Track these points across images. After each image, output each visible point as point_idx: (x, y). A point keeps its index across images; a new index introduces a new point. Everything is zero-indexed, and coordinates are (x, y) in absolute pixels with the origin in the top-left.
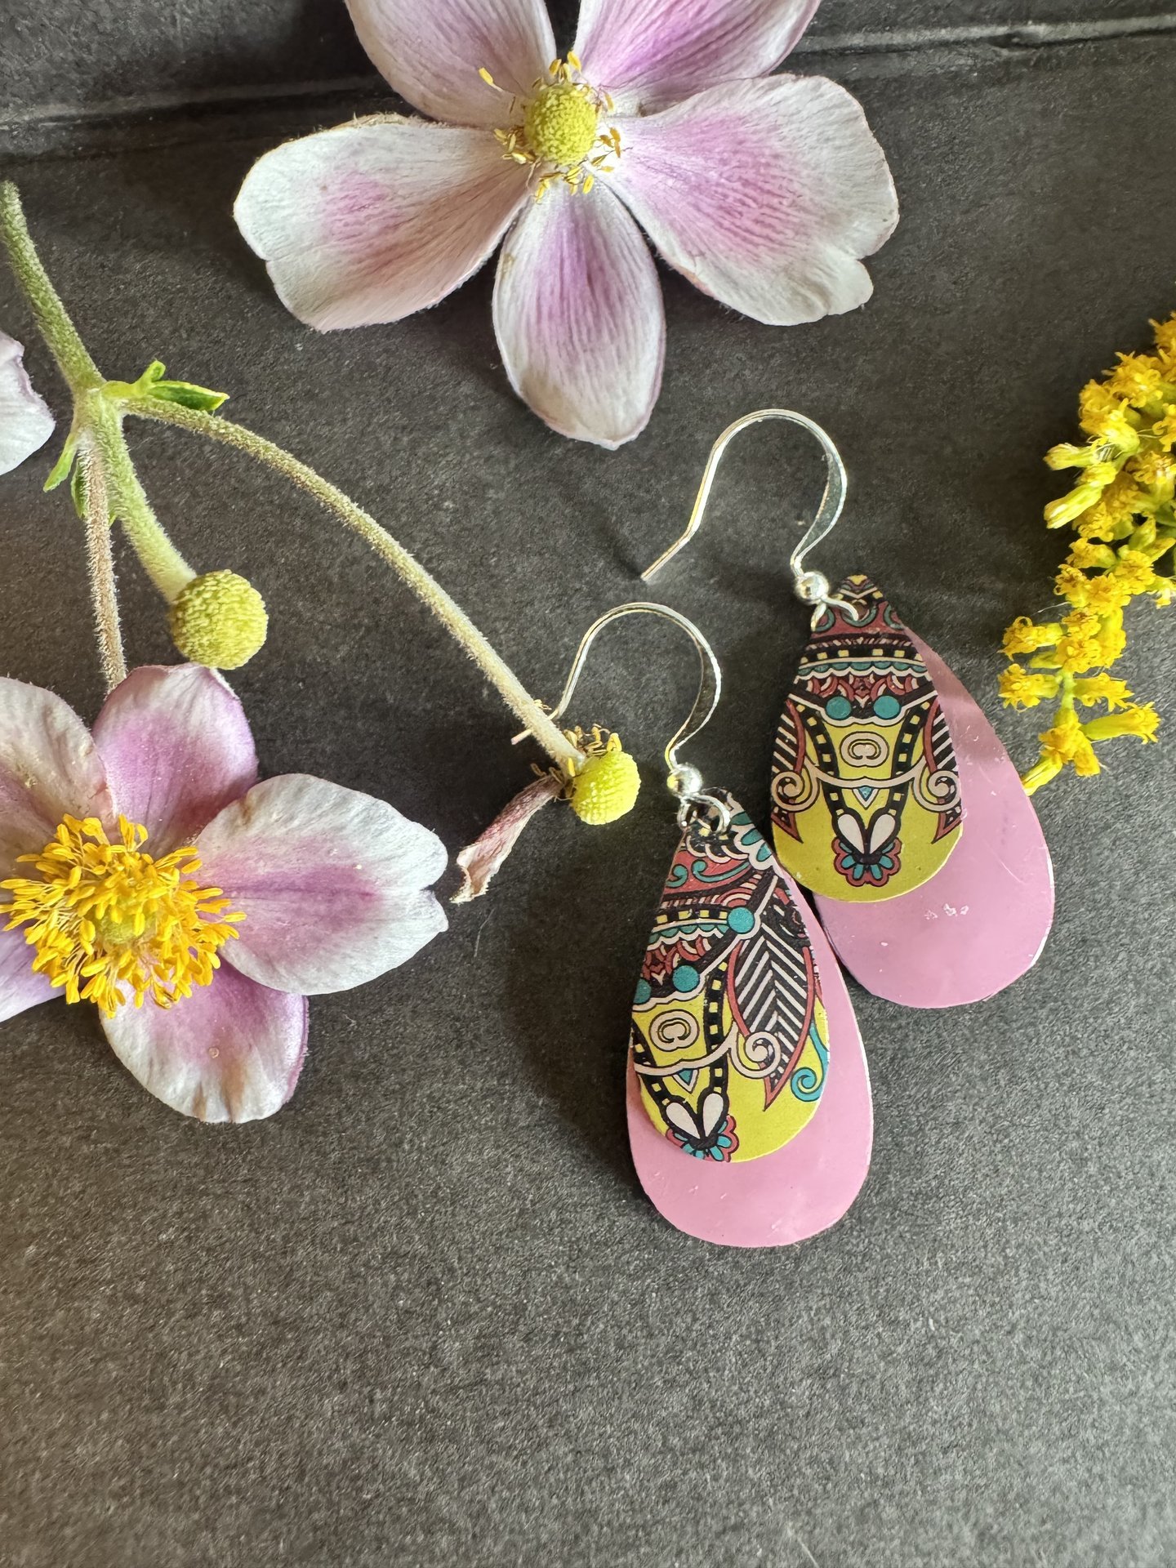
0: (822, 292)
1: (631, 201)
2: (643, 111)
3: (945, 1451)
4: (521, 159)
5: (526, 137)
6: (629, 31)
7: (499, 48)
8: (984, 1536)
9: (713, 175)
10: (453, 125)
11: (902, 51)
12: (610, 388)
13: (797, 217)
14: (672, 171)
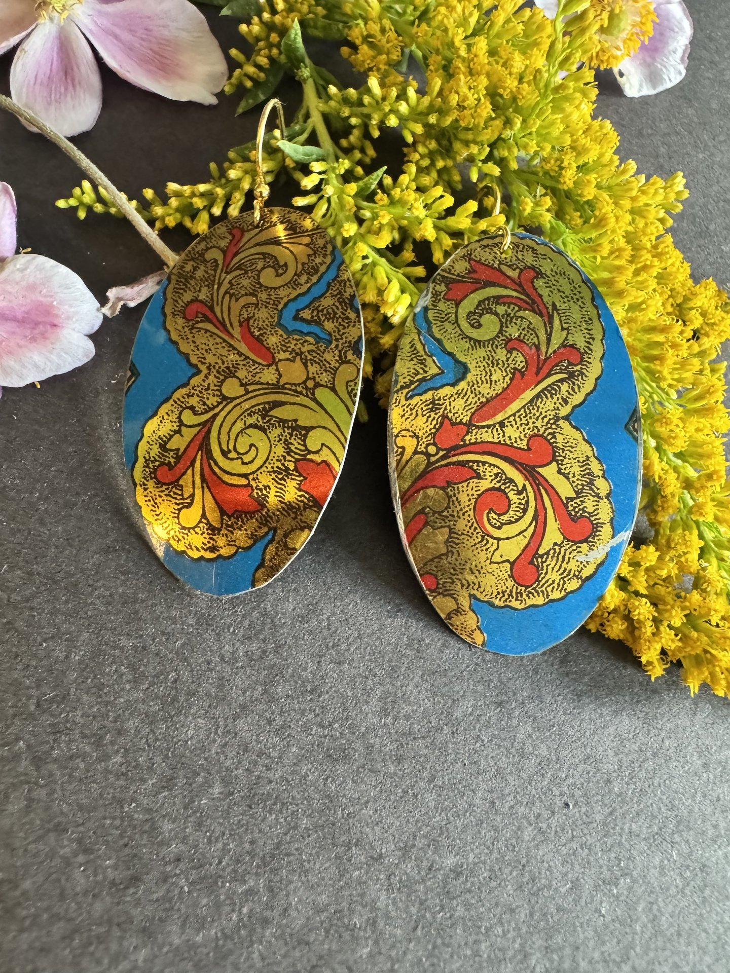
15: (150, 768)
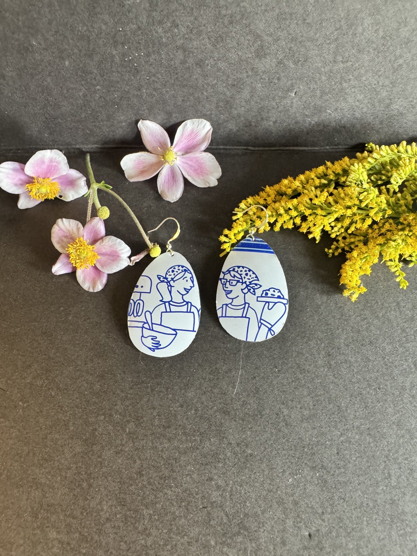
0: (209, 183)
1: (180, 167)
2: (183, 155)
3: (195, 352)
4: (163, 160)
5: (164, 157)
6: (182, 144)
7: (163, 144)
8: (199, 365)
9: (193, 165)
10: (154, 154)
11: (230, 149)
12: (174, 194)
13: (206, 172)
14: (187, 163)
15: (178, 400)
